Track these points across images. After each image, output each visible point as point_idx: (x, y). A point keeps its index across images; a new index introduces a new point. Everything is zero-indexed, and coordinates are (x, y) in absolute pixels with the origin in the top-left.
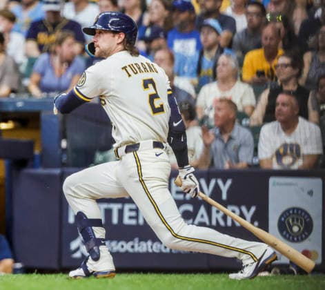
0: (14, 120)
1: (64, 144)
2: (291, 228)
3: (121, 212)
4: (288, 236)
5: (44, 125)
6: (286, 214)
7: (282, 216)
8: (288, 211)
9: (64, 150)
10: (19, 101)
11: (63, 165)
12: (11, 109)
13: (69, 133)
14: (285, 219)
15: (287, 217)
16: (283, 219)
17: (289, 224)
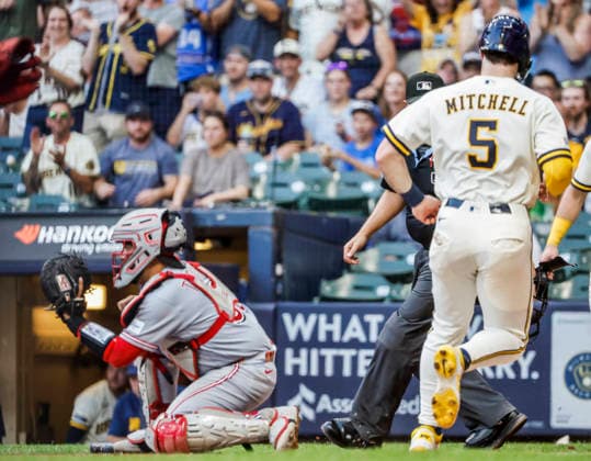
0: (212, 238)
1: (279, 270)
2: (581, 379)
3: (355, 360)
4: (576, 391)
5: (252, 244)
6: (575, 361)
7: (570, 363)
8: (577, 357)
9: (279, 278)
10: (220, 213)
11: (277, 298)
12: (209, 223)
13: (285, 255)
14: (574, 368)
15: (576, 365)
16: (570, 368)
17: (578, 373)
